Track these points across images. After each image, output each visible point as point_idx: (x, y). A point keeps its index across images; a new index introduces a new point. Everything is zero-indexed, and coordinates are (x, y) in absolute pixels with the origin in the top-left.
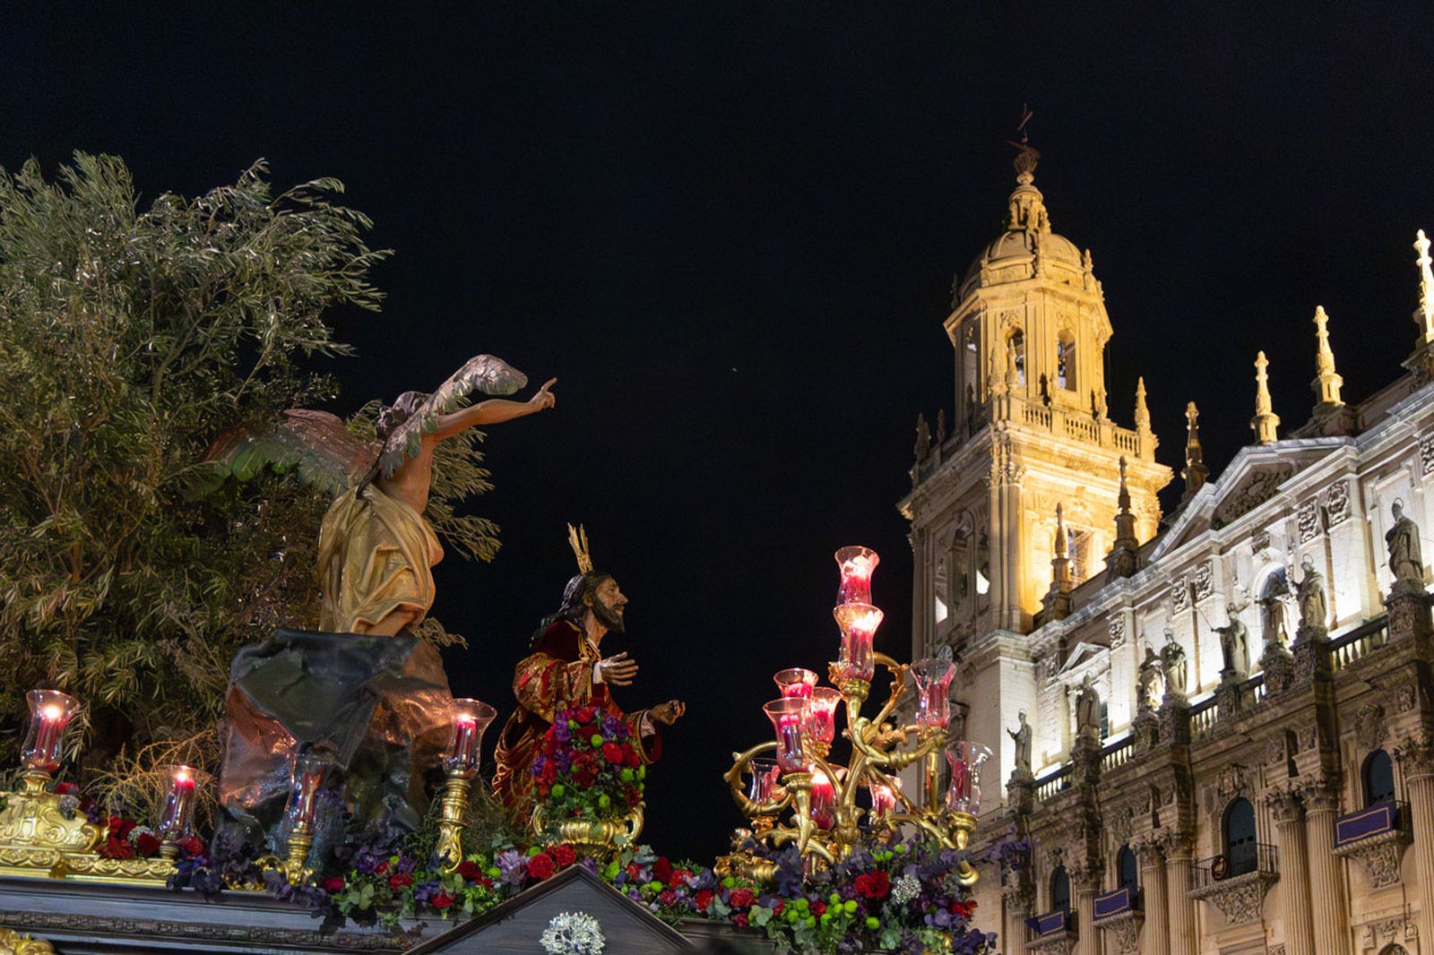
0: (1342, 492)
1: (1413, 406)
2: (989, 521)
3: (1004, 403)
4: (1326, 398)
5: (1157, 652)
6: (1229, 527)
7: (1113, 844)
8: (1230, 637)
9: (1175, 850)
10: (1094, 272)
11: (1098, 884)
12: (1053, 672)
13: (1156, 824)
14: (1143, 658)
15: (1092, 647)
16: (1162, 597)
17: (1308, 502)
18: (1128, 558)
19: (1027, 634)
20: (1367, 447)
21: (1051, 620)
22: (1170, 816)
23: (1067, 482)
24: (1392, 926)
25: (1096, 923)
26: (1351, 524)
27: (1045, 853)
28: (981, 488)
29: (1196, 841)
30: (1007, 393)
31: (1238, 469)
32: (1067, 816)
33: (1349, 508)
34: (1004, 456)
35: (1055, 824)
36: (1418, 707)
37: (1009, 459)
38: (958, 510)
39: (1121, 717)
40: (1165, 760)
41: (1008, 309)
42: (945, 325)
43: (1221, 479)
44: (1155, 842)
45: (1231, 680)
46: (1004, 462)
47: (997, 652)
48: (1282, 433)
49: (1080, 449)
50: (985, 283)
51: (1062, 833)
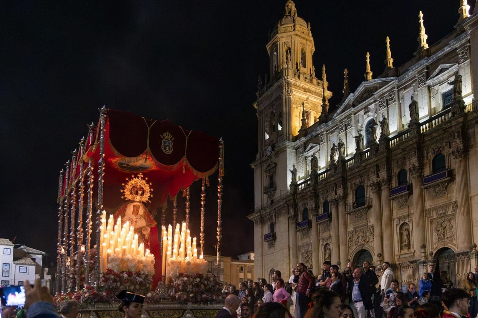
0: (393, 94)
1: (417, 67)
2: (282, 108)
3: (287, 71)
4: (389, 66)
5: (336, 144)
6: (357, 107)
7: (322, 201)
8: (358, 139)
9: (341, 201)
10: (311, 30)
11: (317, 212)
12: (302, 153)
13: (336, 194)
14: (332, 146)
15: (314, 145)
16: (336, 129)
17: (382, 98)
18: (325, 118)
19: (294, 142)
20: (401, 80)
21: (301, 137)
22: (340, 192)
23: (304, 96)
24: (404, 217)
25: (317, 223)
26: (395, 104)
27: (301, 205)
28: (280, 98)
29: (347, 198)
30: (288, 67)
31: (361, 89)
32: (309, 193)
33: (395, 99)
34: (287, 87)
35: (305, 196)
36: (417, 156)
37: (288, 89)
38: (272, 105)
39: (323, 164)
40: (340, 175)
41: (287, 41)
42: (267, 46)
43: (356, 92)
44: (335, 199)
45: (359, 152)
46: (287, 89)
47: (286, 147)
48: (373, 77)
49: (308, 86)
50: (279, 32)
51: (306, 199)
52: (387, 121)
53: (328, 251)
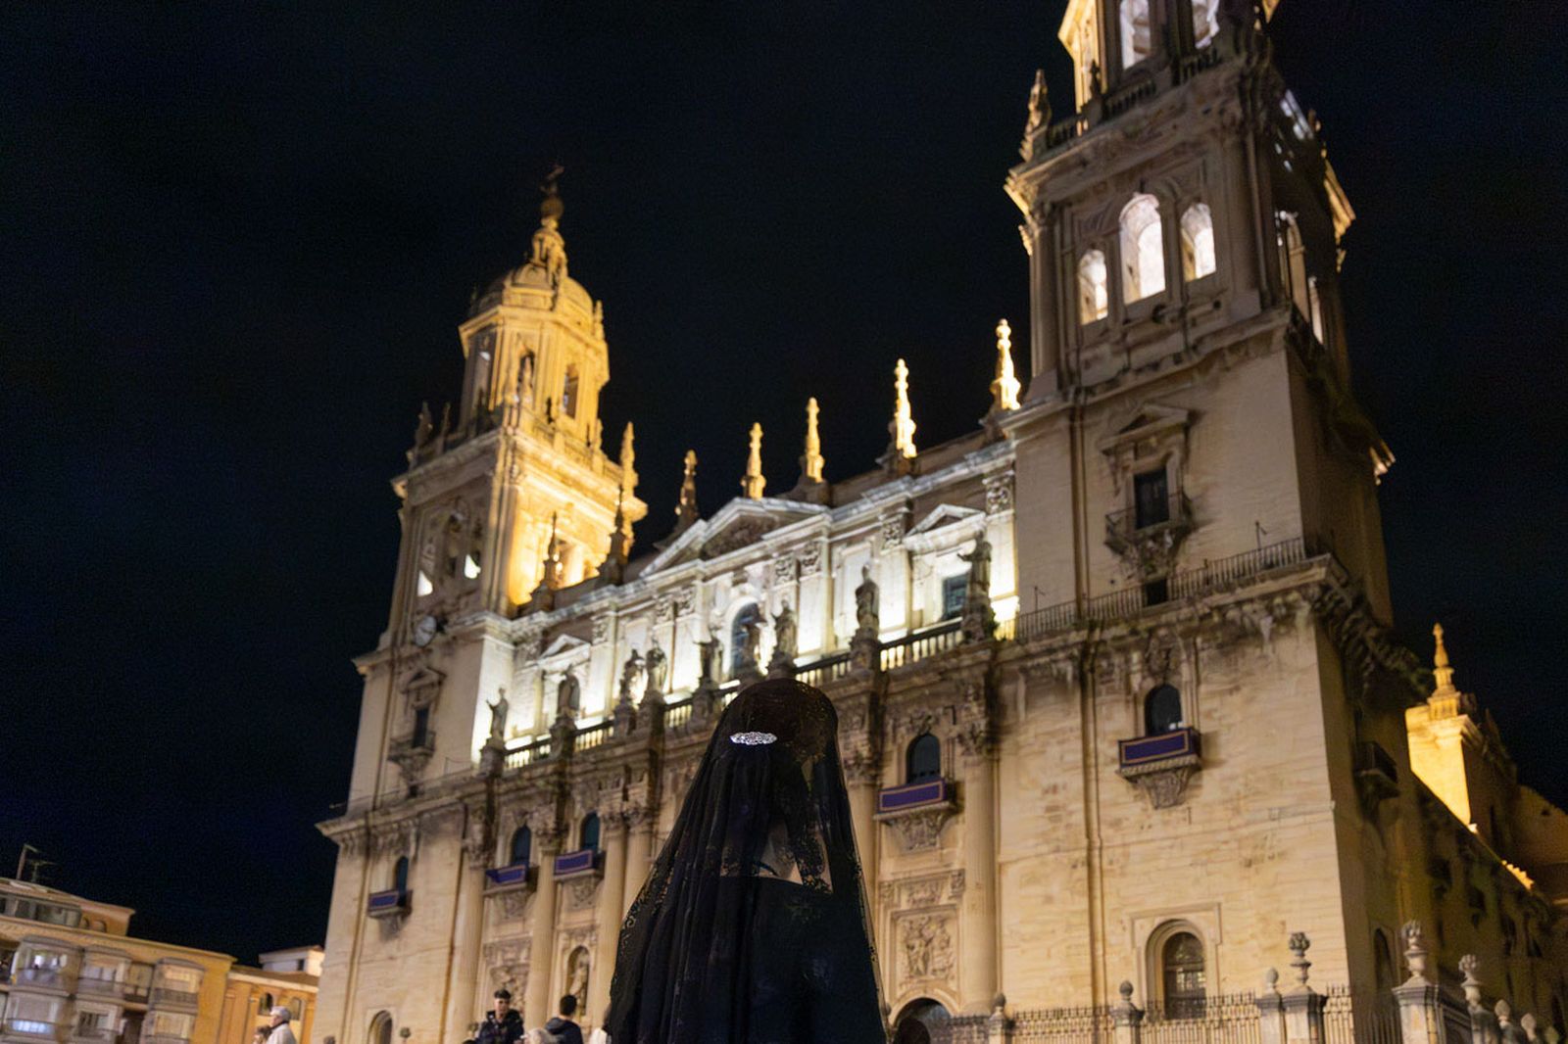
0: (816, 550)
1: (882, 494)
2: (487, 514)
3: (515, 413)
4: (810, 473)
5: (642, 653)
6: (714, 561)
7: (579, 812)
8: (709, 651)
9: (640, 823)
10: (603, 322)
11: (560, 845)
12: (534, 657)
13: (625, 798)
14: (628, 656)
15: (575, 641)
16: (646, 609)
17: (786, 553)
18: (617, 571)
19: (512, 619)
20: (841, 519)
21: (537, 611)
22: (640, 793)
23: (561, 496)
25: (557, 878)
26: (819, 578)
27: (510, 814)
28: (483, 482)
29: (658, 816)
30: (519, 404)
31: (729, 514)
32: (541, 783)
33: (820, 563)
34: (509, 459)
35: (525, 788)
36: (866, 728)
37: (513, 463)
38: (454, 498)
39: (595, 702)
40: (642, 744)
41: (527, 331)
42: (461, 329)
43: (713, 520)
44: (622, 814)
45: (708, 687)
46: (509, 464)
47: (483, 631)
48: (767, 492)
49: (575, 470)
50: (506, 302)
51: (529, 798)
52: (794, 618)
53: (580, 973)
